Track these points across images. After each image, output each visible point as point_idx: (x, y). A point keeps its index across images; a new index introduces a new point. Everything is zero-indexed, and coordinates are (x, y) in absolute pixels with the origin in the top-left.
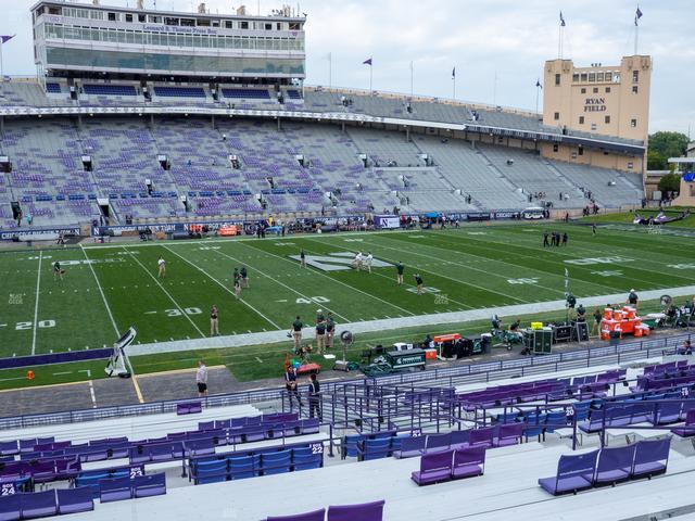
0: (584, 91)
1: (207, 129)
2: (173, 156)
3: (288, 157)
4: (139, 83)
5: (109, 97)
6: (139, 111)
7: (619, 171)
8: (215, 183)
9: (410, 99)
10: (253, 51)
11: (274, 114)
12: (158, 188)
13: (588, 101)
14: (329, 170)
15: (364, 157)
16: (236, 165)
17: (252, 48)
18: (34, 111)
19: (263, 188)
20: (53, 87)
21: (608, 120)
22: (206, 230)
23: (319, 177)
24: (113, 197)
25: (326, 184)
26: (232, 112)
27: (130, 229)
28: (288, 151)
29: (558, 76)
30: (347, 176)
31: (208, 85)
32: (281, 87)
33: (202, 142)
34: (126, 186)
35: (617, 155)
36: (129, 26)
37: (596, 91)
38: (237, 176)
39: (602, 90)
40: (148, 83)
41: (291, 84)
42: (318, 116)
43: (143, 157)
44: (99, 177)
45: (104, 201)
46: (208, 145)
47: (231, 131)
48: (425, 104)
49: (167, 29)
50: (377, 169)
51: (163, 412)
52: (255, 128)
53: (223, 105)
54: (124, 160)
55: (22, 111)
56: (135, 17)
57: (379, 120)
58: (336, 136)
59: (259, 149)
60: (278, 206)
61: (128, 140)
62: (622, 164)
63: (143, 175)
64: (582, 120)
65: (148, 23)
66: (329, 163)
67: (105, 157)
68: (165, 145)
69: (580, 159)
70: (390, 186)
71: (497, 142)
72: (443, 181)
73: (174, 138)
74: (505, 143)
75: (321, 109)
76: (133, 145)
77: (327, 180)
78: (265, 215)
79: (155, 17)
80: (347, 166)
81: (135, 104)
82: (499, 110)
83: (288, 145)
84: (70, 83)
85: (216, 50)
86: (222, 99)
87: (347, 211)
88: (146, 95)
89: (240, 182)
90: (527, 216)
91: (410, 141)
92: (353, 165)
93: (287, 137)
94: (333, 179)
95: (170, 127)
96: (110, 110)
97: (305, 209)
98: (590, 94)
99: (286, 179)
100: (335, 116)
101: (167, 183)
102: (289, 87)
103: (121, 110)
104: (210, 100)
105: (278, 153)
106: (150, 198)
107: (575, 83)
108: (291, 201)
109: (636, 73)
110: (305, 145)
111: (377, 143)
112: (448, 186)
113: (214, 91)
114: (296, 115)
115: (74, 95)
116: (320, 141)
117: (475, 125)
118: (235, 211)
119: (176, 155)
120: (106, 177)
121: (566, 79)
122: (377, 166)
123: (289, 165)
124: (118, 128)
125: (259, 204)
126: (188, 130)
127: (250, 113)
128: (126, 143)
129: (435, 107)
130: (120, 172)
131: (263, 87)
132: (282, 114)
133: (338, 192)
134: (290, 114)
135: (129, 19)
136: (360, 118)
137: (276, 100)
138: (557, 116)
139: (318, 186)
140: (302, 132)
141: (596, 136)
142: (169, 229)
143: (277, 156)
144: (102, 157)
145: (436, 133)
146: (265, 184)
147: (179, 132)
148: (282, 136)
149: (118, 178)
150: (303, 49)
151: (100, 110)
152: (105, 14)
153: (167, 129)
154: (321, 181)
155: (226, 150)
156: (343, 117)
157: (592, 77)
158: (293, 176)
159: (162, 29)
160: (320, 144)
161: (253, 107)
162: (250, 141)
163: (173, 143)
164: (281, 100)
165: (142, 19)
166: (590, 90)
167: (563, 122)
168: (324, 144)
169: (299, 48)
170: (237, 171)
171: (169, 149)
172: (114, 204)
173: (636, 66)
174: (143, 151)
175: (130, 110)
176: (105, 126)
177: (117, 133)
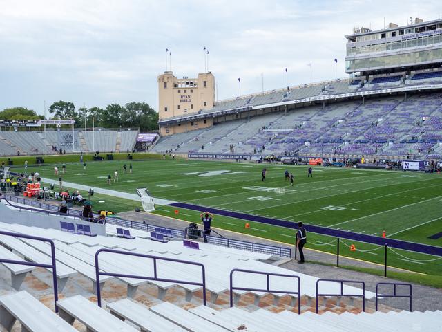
2: (390, 119)
6: (389, 91)
18: (332, 97)
20: (355, 82)
22: (300, 160)
36: (394, 39)
49: (417, 35)
55: (326, 97)
56: (397, 32)
65: (405, 34)
76: (379, 112)
79: (409, 29)
84: (367, 79)
96: (372, 93)
115: (363, 85)
135: (393, 34)
144: (351, 120)
151: (366, 93)
152: (380, 35)
159: (414, 36)
165: (402, 32)
175: (384, 91)
177: (378, 106)
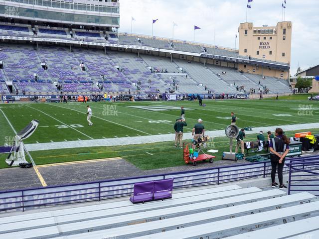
0: (259, 38)
1: (67, 52)
2: (49, 63)
3: (111, 67)
4: (30, 26)
5: (14, 32)
6: (31, 39)
7: (277, 78)
8: (73, 77)
9: (172, 41)
10: (93, 12)
11: (103, 45)
12: (41, 78)
13: (261, 44)
14: (133, 73)
15: (150, 68)
16: (83, 69)
17: (92, 10)
19: (99, 80)
21: (271, 52)
23: (128, 76)
24: (14, 81)
25: (132, 80)
26: (81, 43)
27: (25, 97)
28: (111, 64)
29: (246, 31)
30: (142, 76)
31: (68, 29)
32: (106, 32)
33: (65, 58)
34: (23, 76)
35: (275, 70)
37: (265, 38)
38: (84, 74)
39: (268, 38)
40: (35, 26)
41: (111, 31)
42: (126, 47)
43: (33, 63)
44: (7, 72)
45: (10, 83)
46: (68, 59)
47: (80, 53)
48: (179, 44)
50: (158, 73)
51: (99, 199)
52: (93, 53)
53: (76, 39)
54: (22, 65)
57: (157, 50)
58: (134, 58)
59: (95, 62)
60: (108, 89)
61: (24, 55)
62: (278, 75)
63: (32, 71)
64: (258, 53)
66: (132, 70)
67: (11, 62)
68: (44, 58)
69: (257, 72)
70: (166, 82)
71: (215, 64)
72: (192, 80)
73: (49, 55)
74: (219, 64)
75: (128, 44)
76: (26, 57)
77: (132, 78)
78: (102, 93)
80: (142, 72)
81: (28, 36)
82: (216, 48)
83: (111, 61)
85: (73, 10)
86: (76, 36)
87: (146, 92)
88: (35, 32)
89: (86, 77)
90: (238, 97)
91: (173, 62)
92: (145, 71)
93: (109, 57)
94: (136, 77)
95: (47, 50)
96: (14, 38)
97: (123, 91)
98: (262, 40)
99: (111, 76)
100: (135, 47)
101: (46, 76)
102: (110, 33)
103: (21, 39)
104: (69, 36)
105: (106, 64)
106: (36, 82)
107: (255, 34)
108: (115, 87)
109: (285, 30)
110: (120, 61)
111: (156, 62)
112: (195, 82)
113: (71, 32)
114: (115, 46)
116: (127, 60)
117: (205, 54)
118: (85, 90)
119: (51, 63)
120: (10, 72)
121: (250, 32)
122: (158, 72)
123: (112, 70)
124: (19, 49)
125: (98, 88)
126: (57, 52)
127: (91, 44)
128: (23, 56)
129: (185, 45)
130: (20, 70)
131: (97, 32)
132: (107, 45)
133: (140, 83)
134: (111, 45)
136: (147, 48)
137: (104, 38)
138: (246, 51)
139: (128, 80)
140: (117, 55)
141: (265, 61)
142: (47, 98)
143: (105, 66)
144: (9, 62)
145: (185, 58)
146: (100, 78)
147: (52, 52)
148: (107, 57)
149: (18, 72)
150: (118, 12)
151: (8, 38)
153: (46, 51)
154: (129, 78)
155: (77, 62)
156: (139, 48)
157: (263, 32)
158: (115, 75)
160: (127, 61)
161: (92, 41)
162: (90, 58)
163: (49, 57)
164: (106, 38)
166: (262, 38)
167: (249, 53)
168: (129, 61)
169: (116, 12)
170: (84, 72)
171: (47, 60)
172: (16, 85)
173: (285, 27)
174: (32, 60)
175: (25, 39)
176: (11, 48)
177: (18, 51)
